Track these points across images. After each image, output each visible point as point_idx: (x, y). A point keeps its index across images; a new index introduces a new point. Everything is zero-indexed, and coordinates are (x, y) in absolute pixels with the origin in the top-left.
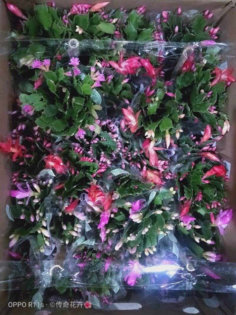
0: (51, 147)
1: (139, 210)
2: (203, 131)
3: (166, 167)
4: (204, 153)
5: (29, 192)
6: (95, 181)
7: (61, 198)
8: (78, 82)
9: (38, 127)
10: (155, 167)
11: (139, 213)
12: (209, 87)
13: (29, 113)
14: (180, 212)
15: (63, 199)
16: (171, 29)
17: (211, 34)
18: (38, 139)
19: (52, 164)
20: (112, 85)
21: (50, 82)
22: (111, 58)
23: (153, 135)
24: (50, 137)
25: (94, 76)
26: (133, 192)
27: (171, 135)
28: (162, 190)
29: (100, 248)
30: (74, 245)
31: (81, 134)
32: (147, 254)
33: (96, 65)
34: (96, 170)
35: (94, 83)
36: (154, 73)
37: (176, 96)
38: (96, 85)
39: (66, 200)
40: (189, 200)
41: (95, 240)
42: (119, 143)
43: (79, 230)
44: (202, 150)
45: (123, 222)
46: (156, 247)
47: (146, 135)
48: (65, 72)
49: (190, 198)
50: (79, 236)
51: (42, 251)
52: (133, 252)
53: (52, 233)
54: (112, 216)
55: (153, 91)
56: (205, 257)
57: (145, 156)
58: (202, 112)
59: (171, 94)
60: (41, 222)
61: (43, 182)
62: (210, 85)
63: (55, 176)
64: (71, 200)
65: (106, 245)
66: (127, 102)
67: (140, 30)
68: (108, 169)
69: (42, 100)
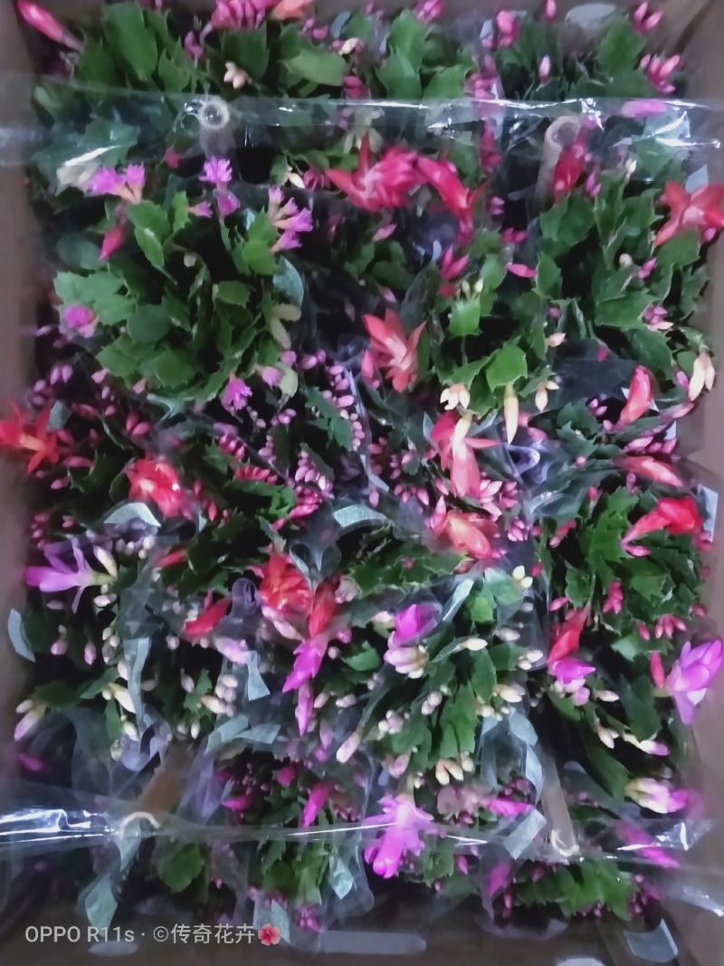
0: (146, 436)
1: (417, 636)
2: (627, 386)
3: (509, 503)
4: (632, 459)
5: (80, 572)
6: (280, 543)
7: (176, 594)
8: (232, 235)
9: (105, 371)
10: (471, 502)
11: (414, 645)
12: (651, 247)
13: (81, 330)
14: (548, 644)
15: (182, 599)
16: (528, 67)
17: (655, 77)
18: (110, 411)
19: (147, 486)
20: (343, 244)
21: (142, 233)
22: (334, 162)
23: (465, 399)
24: (149, 405)
25: (280, 214)
26: (402, 580)
27: (520, 399)
28: (492, 575)
29: (293, 755)
30: (212, 742)
31: (237, 395)
32: (442, 778)
33: (289, 183)
34: (287, 508)
35: (278, 239)
36: (463, 202)
37: (543, 274)
38: (283, 243)
39: (194, 601)
40: (580, 610)
41: (278, 728)
42: (358, 426)
43: (230, 696)
44: (626, 449)
45: (369, 674)
46: (472, 756)
47: (442, 401)
48: (191, 204)
49: (584, 604)
50: (229, 711)
51: (116, 754)
52: (397, 769)
53: (148, 699)
54: (333, 653)
55: (463, 262)
56: (634, 796)
57: (439, 469)
58: (625, 327)
59: (521, 270)
60: (116, 666)
61: (127, 542)
62: (652, 243)
63: (159, 525)
64: (207, 601)
65: (312, 746)
66: (390, 297)
67: (426, 70)
68: (324, 507)
69: (122, 291)
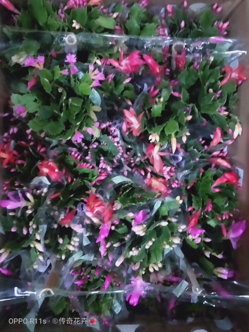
0: (45, 152)
1: (142, 222)
2: (212, 134)
3: (172, 174)
4: (213, 159)
5: (21, 201)
6: (94, 190)
7: (57, 208)
8: (75, 81)
9: (31, 130)
10: (160, 174)
11: (142, 224)
12: (219, 86)
13: (21, 115)
14: (187, 223)
15: (58, 210)
16: (176, 24)
17: (220, 29)
18: (32, 143)
19: (46, 170)
20: (113, 84)
21: (44, 80)
22: (111, 56)
23: (158, 139)
24: (45, 141)
25: (93, 74)
26: (136, 202)
27: (177, 138)
28: (168, 199)
29: (99, 264)
30: (71, 261)
31: (78, 138)
32: (151, 270)
33: (95, 63)
34: (96, 177)
35: (92, 82)
36: (158, 71)
37: (183, 96)
38: (94, 84)
39: (62, 211)
40: (197, 211)
41: (94, 255)
42: (121, 148)
43: (77, 244)
44: (211, 155)
45: (125, 234)
46: (161, 262)
47: (150, 139)
48: (61, 70)
49: (199, 208)
50: (77, 250)
51: (35, 267)
52: (136, 267)
53: (47, 246)
54: (113, 228)
55: (157, 91)
56: (216, 273)
57: (149, 162)
58: (211, 113)
59: (176, 94)
60: (35, 235)
61: (37, 190)
62: (219, 85)
63: (49, 184)
64: (67, 211)
65: (106, 261)
66: (130, 103)
67: (142, 24)
68: (109, 176)
69: (36, 101)
